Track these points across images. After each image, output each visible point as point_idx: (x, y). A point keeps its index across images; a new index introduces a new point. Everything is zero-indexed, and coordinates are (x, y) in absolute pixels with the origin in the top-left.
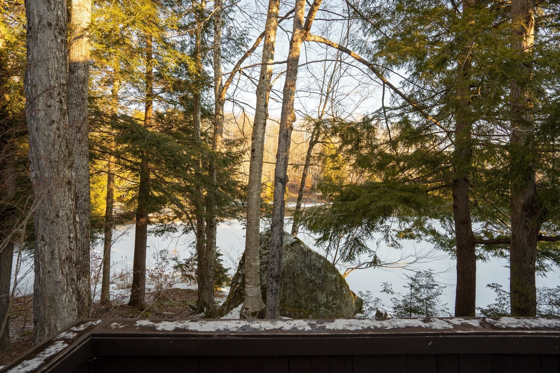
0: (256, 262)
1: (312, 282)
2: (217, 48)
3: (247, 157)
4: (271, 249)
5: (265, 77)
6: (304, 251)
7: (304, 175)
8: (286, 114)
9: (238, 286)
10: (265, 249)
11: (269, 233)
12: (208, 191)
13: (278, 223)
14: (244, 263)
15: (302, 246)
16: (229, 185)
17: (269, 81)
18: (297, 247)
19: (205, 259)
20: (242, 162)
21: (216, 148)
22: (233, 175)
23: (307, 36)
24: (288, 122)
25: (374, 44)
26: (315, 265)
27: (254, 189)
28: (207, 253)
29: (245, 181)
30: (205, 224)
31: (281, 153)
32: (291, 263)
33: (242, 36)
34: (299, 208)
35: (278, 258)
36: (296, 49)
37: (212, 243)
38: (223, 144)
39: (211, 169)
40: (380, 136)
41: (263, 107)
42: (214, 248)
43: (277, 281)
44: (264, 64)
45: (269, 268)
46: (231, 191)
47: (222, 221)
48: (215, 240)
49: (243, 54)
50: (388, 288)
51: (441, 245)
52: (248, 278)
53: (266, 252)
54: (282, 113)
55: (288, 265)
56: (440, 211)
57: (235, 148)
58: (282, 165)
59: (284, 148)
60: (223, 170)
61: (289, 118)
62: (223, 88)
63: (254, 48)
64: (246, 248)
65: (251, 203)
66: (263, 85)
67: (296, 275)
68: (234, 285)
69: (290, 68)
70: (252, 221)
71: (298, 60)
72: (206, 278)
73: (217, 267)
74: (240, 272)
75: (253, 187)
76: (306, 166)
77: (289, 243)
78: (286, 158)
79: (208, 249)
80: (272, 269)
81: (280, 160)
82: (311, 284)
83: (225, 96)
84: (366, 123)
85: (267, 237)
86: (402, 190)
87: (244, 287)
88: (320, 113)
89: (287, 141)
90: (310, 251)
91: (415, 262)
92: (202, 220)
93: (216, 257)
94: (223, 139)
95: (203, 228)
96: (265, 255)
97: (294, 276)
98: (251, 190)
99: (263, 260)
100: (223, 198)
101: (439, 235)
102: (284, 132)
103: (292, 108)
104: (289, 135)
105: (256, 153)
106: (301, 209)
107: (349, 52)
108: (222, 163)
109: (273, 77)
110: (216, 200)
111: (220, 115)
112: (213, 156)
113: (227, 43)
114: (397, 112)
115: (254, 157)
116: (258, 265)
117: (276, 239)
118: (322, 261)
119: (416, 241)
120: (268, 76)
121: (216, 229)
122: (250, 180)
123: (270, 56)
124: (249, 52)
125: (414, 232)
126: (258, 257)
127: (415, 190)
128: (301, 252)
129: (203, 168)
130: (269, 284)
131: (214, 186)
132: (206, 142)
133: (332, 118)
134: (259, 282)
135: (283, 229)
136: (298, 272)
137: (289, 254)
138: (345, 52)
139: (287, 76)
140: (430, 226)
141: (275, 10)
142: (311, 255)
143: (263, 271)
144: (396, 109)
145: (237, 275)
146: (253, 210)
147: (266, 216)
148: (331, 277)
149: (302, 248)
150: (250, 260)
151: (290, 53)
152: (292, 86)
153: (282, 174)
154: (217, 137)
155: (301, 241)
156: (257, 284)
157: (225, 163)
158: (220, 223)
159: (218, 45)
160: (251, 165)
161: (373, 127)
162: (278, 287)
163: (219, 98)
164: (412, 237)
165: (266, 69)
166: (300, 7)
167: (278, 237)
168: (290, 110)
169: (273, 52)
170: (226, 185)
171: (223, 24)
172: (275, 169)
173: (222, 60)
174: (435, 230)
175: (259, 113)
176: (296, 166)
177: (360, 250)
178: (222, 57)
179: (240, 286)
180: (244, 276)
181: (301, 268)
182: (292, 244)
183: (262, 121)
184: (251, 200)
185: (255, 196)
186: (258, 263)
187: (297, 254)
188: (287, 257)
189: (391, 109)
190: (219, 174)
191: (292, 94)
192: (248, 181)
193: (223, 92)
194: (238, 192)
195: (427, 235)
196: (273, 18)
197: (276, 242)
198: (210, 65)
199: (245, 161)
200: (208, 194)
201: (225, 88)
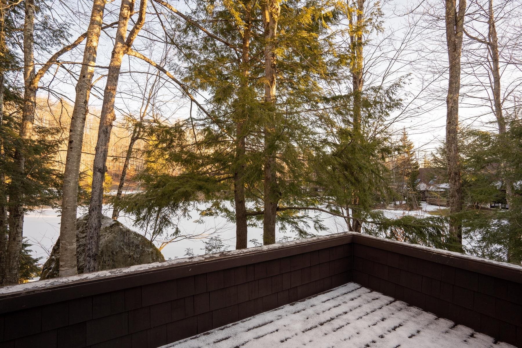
0: (72, 245)
1: (130, 257)
2: (29, 33)
3: (64, 146)
4: (89, 231)
5: (86, 76)
6: (122, 232)
7: (126, 166)
8: (106, 113)
9: (51, 271)
10: (83, 232)
11: (87, 218)
12: (13, 179)
13: (96, 208)
14: (59, 248)
15: (121, 227)
16: (41, 173)
17: (90, 81)
18: (116, 229)
19: (7, 251)
20: (58, 151)
21: (26, 135)
22: (48, 163)
23: (128, 51)
24: (108, 120)
25: (186, 70)
26: (133, 242)
27: (71, 178)
28: (9, 244)
29: (61, 169)
30: (8, 213)
31: (100, 147)
32: (109, 243)
33: (61, 29)
34: (120, 194)
35: (96, 239)
36: (118, 59)
37: (17, 233)
38: (35, 131)
39: (17, 156)
40: (189, 139)
41: (82, 103)
42: (21, 238)
43: (95, 260)
44: (85, 65)
45: (87, 249)
46: (43, 179)
47: (31, 210)
48: (22, 229)
49: (62, 47)
50: (190, 252)
51: (231, 219)
52: (63, 261)
53: (84, 235)
54: (102, 112)
55: (107, 245)
56: (230, 195)
57: (49, 136)
58: (101, 157)
59: (104, 142)
60: (34, 158)
61: (109, 116)
62: (36, 76)
63: (74, 45)
64: (62, 233)
65: (67, 191)
66: (83, 84)
67: (114, 253)
68: (46, 271)
69: (112, 74)
70: (68, 207)
71: (119, 69)
72: (7, 270)
73: (23, 259)
74: (53, 257)
75: (70, 176)
76: (128, 158)
77: (108, 225)
78: (106, 151)
79: (12, 239)
80: (89, 249)
81: (100, 152)
82: (130, 259)
83: (39, 84)
84: (178, 128)
85: (86, 222)
86: (199, 180)
87: (58, 271)
88: (142, 114)
89: (106, 136)
90: (128, 231)
91: (214, 233)
92: (3, 209)
93: (23, 248)
94: (34, 125)
95: (4, 218)
96: (83, 238)
97: (113, 254)
98: (68, 179)
99: (81, 243)
100: (34, 186)
101: (230, 212)
102: (104, 128)
103: (112, 108)
104: (108, 131)
105: (74, 145)
106: (122, 196)
107: (165, 72)
108: (33, 151)
109: (94, 79)
110: (24, 188)
111: (32, 102)
112: (20, 143)
113: (42, 31)
114: (201, 122)
115: (71, 148)
116: (75, 248)
117: (94, 222)
118: (140, 238)
119: (214, 217)
120: (89, 76)
121: (23, 218)
122: (67, 169)
123: (91, 58)
124: (69, 47)
125: (214, 211)
126: (74, 240)
127: (207, 180)
128: (119, 233)
129: (5, 154)
130: (87, 263)
131: (21, 174)
132: (11, 127)
133: (153, 119)
134: (76, 263)
135: (101, 213)
136: (117, 250)
137: (108, 235)
138: (162, 71)
139: (108, 80)
140: (224, 206)
141: (98, 18)
142: (129, 235)
143: (81, 253)
144: (200, 120)
145: (50, 261)
146: (70, 197)
147: (85, 203)
148: (148, 251)
149: (121, 229)
150: (65, 244)
151: (112, 62)
152: (113, 90)
153: (101, 165)
154: (26, 123)
155: (120, 223)
156: (73, 265)
157: (37, 150)
158: (29, 212)
159: (31, 30)
160: (68, 154)
161: (183, 131)
162: (96, 265)
163: (30, 85)
164: (211, 214)
165: (87, 69)
166: (123, 25)
167: (96, 220)
168: (110, 110)
169: (95, 56)
170: (37, 173)
171: (38, 9)
172: (94, 160)
173: (36, 46)
174: (227, 209)
175: (78, 108)
176: (116, 158)
177: (167, 225)
178: (36, 43)
179: (53, 271)
180: (58, 261)
181: (120, 247)
182: (112, 226)
183: (82, 116)
184: (67, 188)
185: (72, 184)
186: (75, 246)
187: (115, 234)
188: (106, 238)
189: (197, 120)
190: (29, 162)
191: (113, 96)
192: (64, 169)
193: (36, 79)
194: (52, 180)
195: (222, 212)
196: (96, 26)
197: (94, 225)
198: (20, 48)
199: (61, 150)
200: (12, 182)
201: (38, 76)
